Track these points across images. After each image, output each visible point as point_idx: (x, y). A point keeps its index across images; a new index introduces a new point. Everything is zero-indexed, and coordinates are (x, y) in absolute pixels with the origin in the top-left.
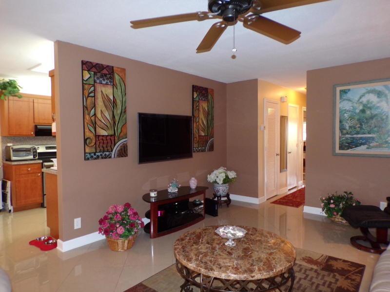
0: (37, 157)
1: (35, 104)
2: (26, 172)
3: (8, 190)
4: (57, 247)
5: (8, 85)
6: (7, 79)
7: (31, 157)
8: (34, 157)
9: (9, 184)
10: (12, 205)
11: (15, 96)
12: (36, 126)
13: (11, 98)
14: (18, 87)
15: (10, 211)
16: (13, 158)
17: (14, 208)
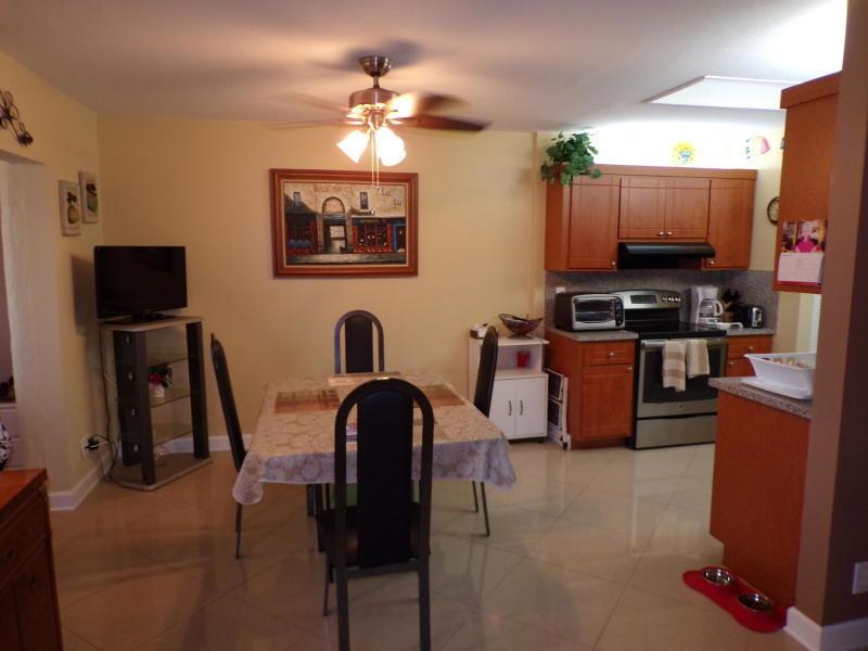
0: (623, 325)
1: (624, 191)
2: (603, 360)
3: (563, 396)
4: (786, 628)
5: (571, 147)
6: (568, 135)
7: (612, 323)
8: (618, 324)
9: (565, 383)
10: (568, 432)
11: (587, 173)
12: (622, 247)
13: (577, 179)
14: (589, 151)
15: (565, 445)
16: (578, 325)
17: (573, 440)
